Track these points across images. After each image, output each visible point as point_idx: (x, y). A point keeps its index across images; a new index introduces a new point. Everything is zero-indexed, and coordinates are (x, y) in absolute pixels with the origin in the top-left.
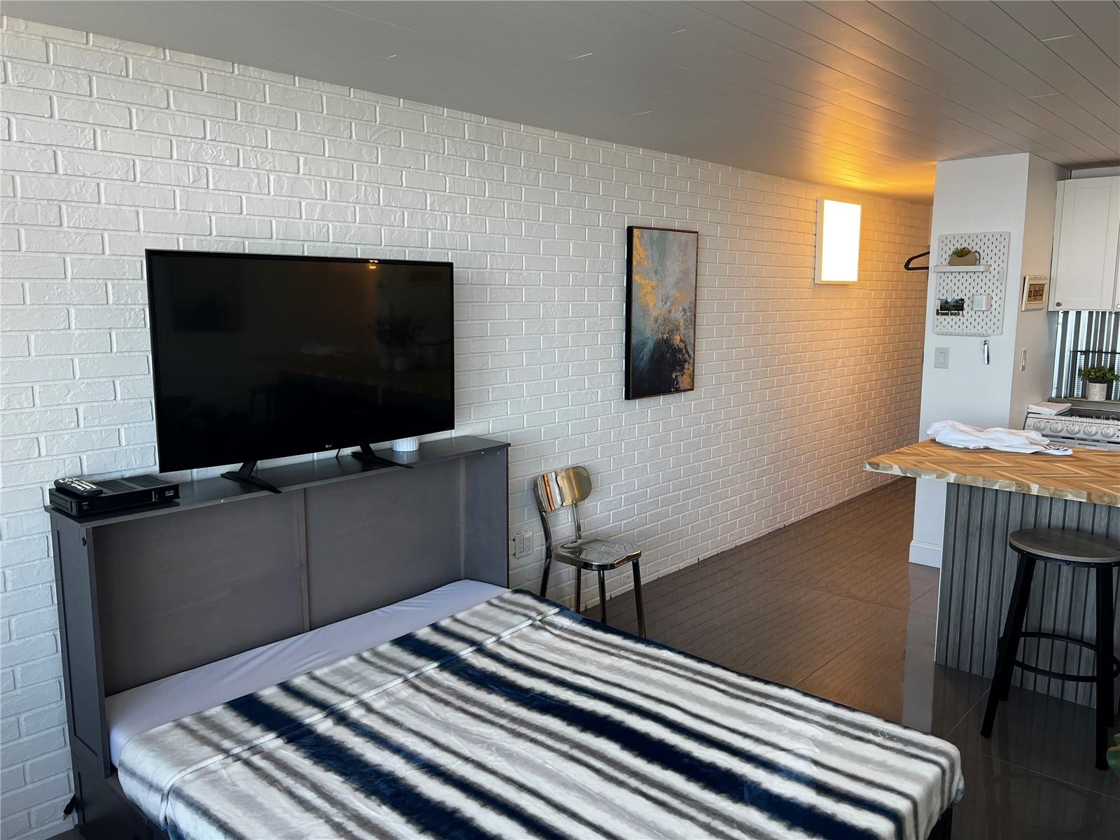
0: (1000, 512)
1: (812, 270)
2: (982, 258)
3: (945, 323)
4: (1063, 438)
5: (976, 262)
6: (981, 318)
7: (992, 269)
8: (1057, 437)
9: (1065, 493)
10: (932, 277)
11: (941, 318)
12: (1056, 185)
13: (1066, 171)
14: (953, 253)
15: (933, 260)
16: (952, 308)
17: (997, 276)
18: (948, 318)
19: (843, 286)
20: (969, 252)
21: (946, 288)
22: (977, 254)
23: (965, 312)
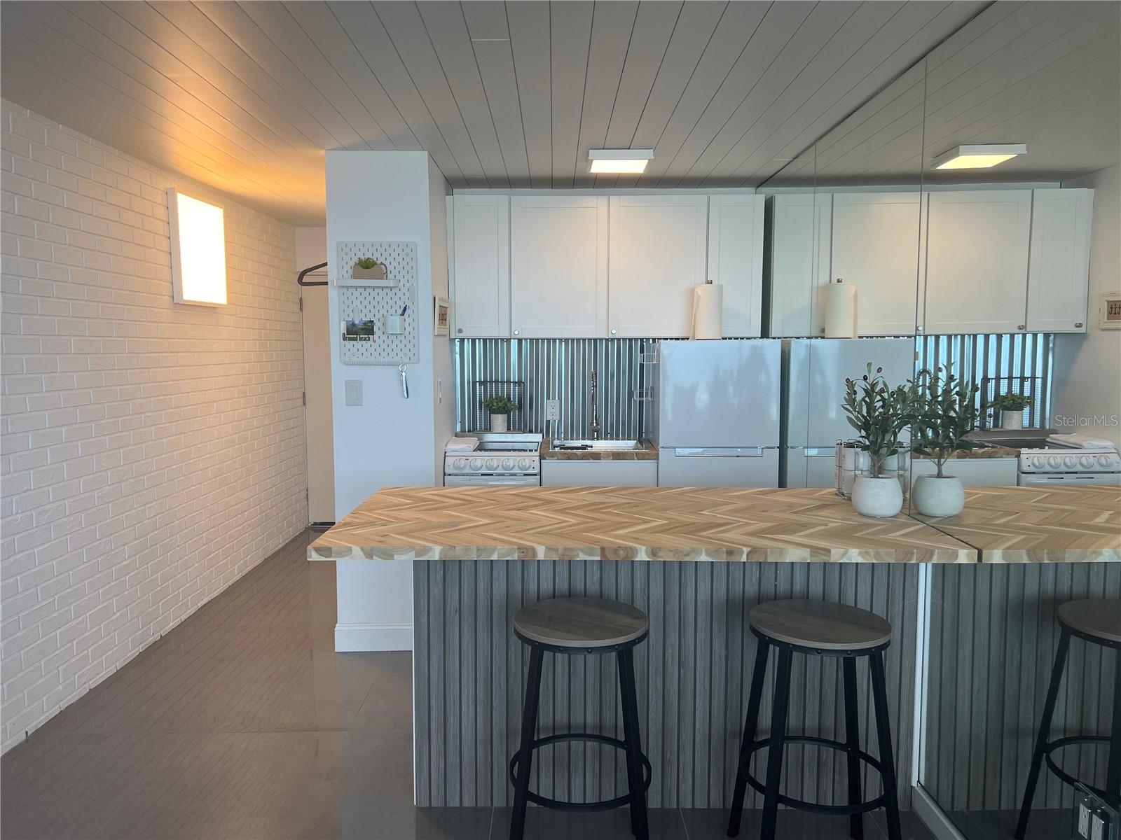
1: (170, 284)
2: (389, 272)
3: (354, 350)
4: (482, 475)
5: (383, 275)
6: (386, 344)
7: (401, 285)
9: (575, 553)
10: (333, 293)
11: (349, 344)
12: (445, 198)
13: (454, 183)
14: (356, 264)
15: (332, 273)
16: (360, 331)
17: (408, 294)
18: (358, 344)
19: (210, 309)
20: (374, 264)
21: (352, 307)
22: (383, 266)
23: (376, 336)
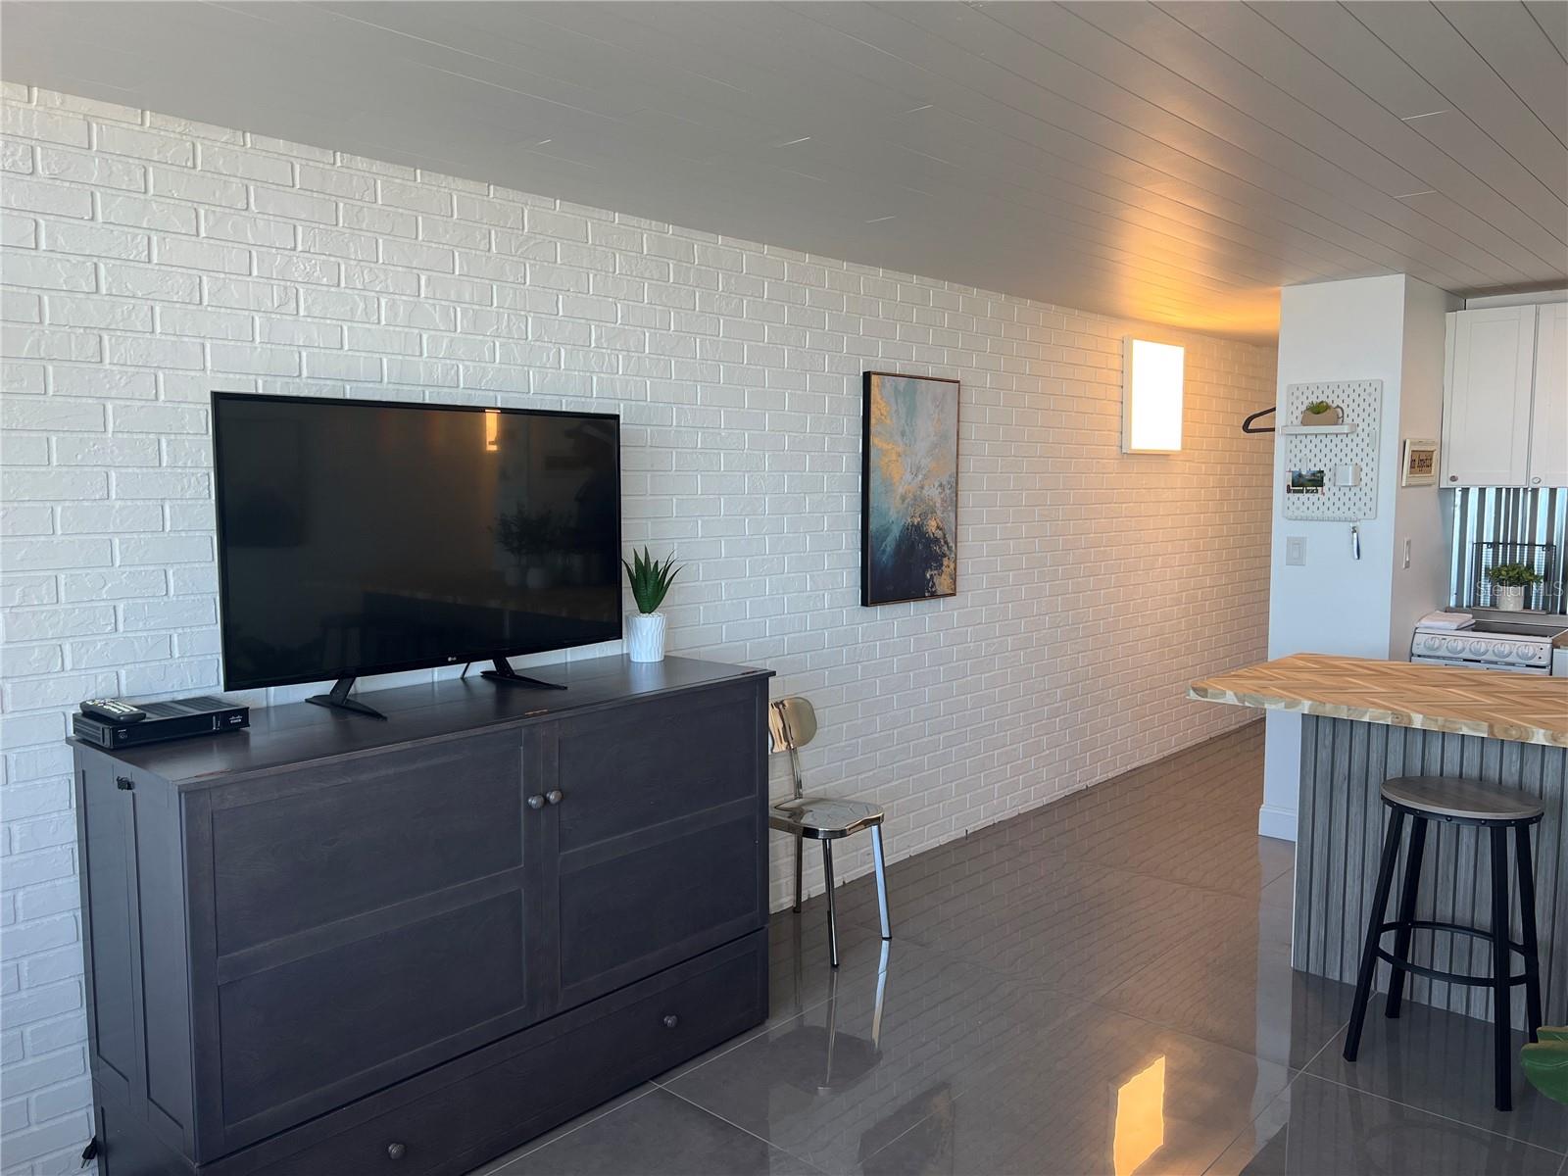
0: (1375, 755)
1: (1119, 434)
2: (1345, 415)
3: (1298, 504)
4: (1465, 660)
5: (1337, 420)
6: (1347, 497)
7: (1359, 429)
8: (1457, 659)
9: (1458, 726)
10: (1280, 442)
11: (1294, 497)
12: (1444, 317)
13: (1457, 298)
14: (1307, 409)
15: (1280, 419)
16: (1307, 483)
17: (1367, 440)
18: (1304, 497)
19: (1162, 457)
20: (1328, 407)
21: (1299, 456)
22: (1339, 410)
23: (1325, 488)
